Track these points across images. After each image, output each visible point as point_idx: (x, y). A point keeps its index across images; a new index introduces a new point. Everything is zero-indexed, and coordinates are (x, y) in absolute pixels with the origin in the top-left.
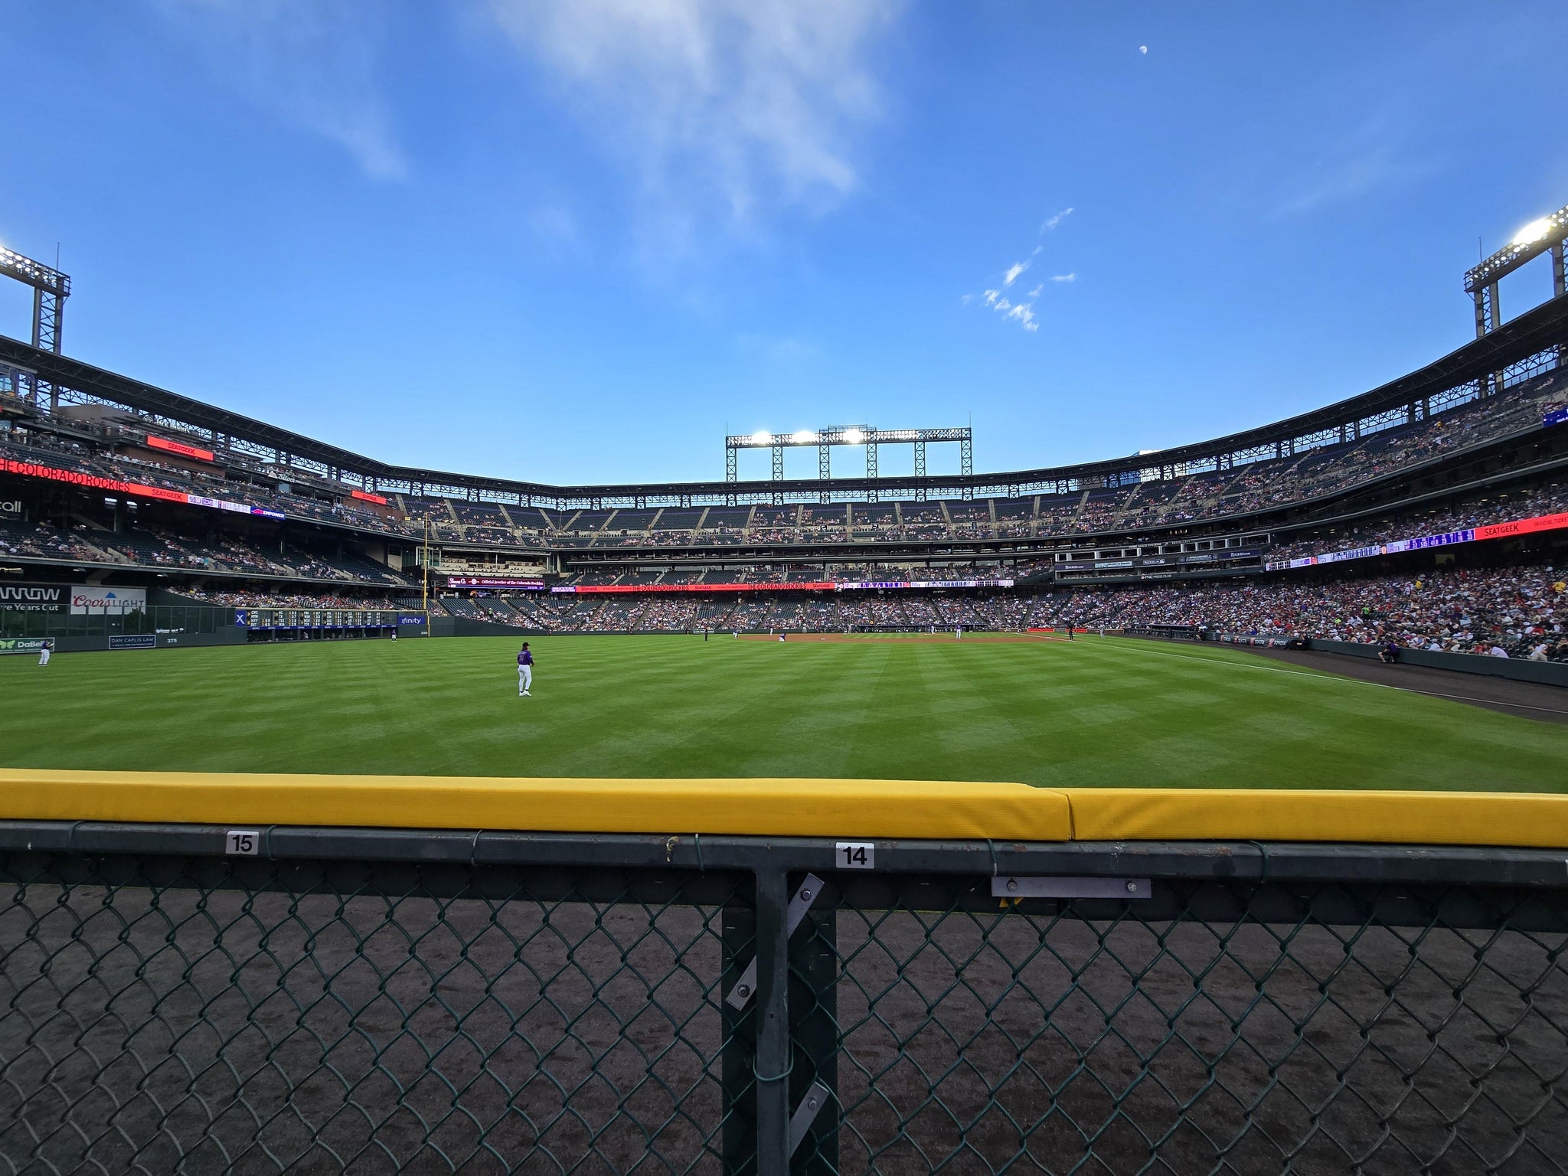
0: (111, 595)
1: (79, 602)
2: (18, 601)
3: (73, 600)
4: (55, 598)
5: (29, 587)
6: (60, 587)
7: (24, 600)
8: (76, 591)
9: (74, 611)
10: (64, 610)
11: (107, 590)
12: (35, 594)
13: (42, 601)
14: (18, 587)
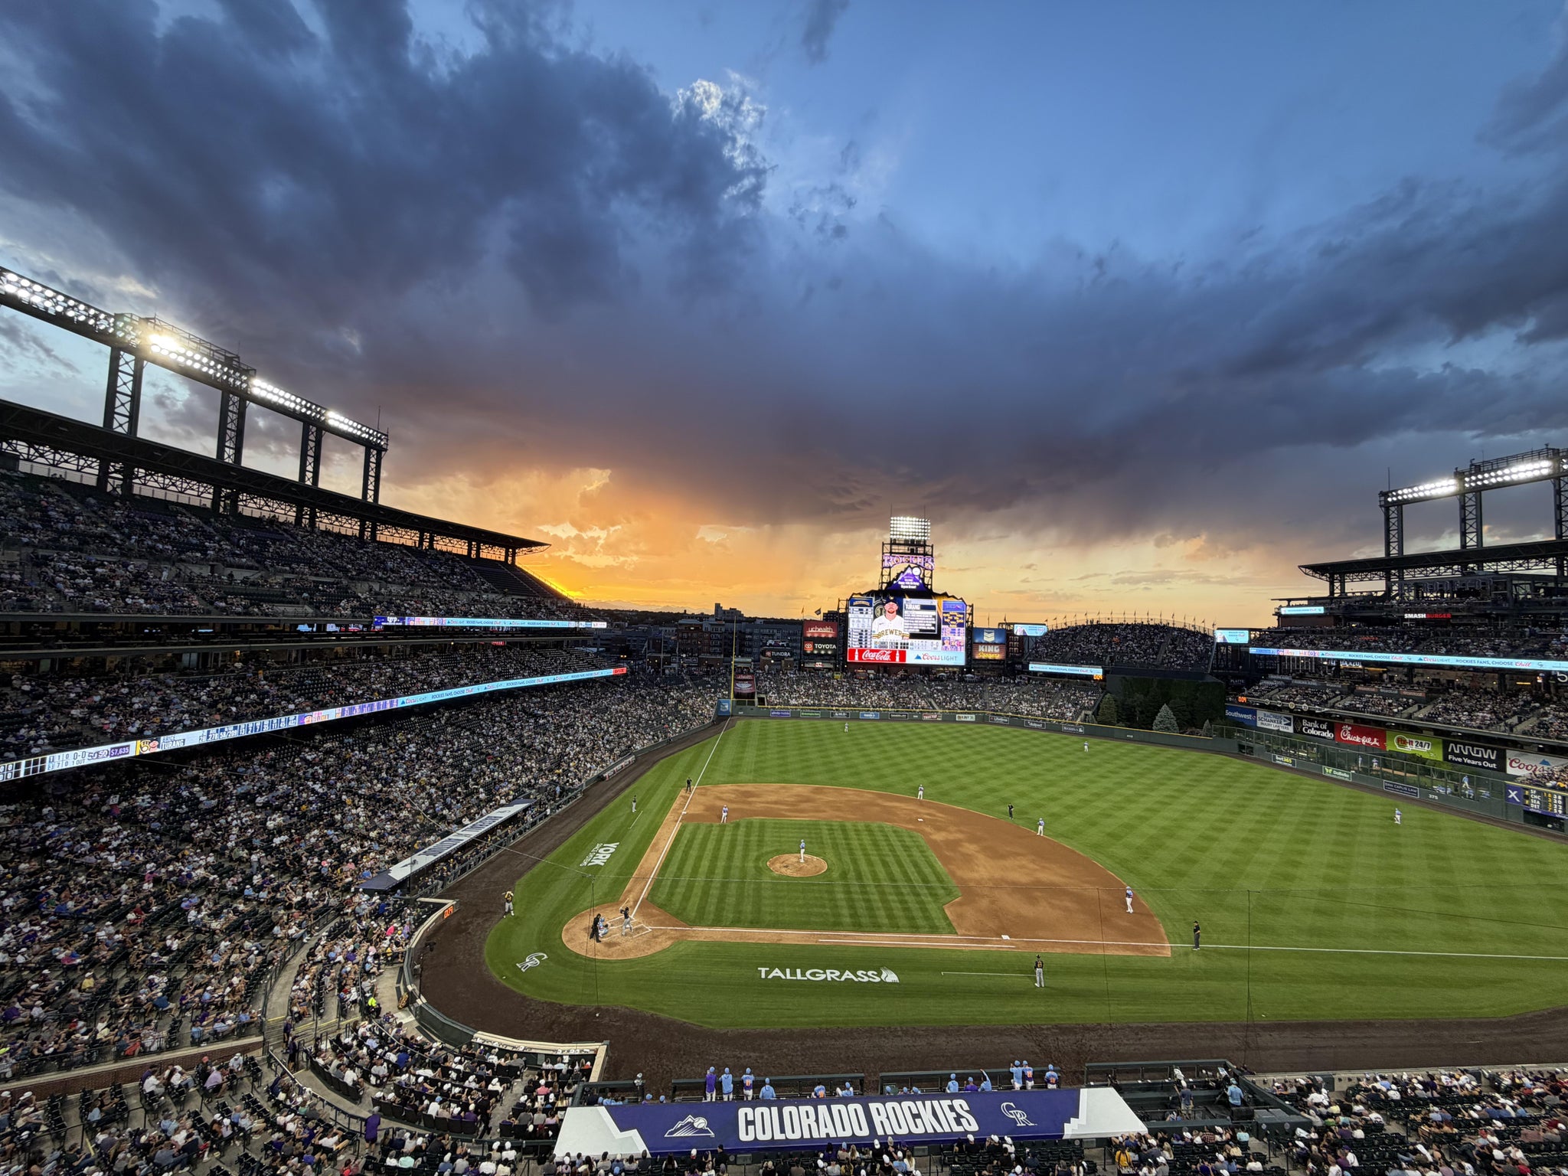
0: (1544, 763)
1: (1514, 764)
2: (1466, 756)
3: (1508, 762)
4: (1493, 758)
5: (1473, 746)
6: (1497, 750)
7: (1470, 757)
8: (1510, 754)
10: (1501, 769)
11: (1542, 758)
12: (1478, 753)
13: (1482, 759)
14: (1465, 745)
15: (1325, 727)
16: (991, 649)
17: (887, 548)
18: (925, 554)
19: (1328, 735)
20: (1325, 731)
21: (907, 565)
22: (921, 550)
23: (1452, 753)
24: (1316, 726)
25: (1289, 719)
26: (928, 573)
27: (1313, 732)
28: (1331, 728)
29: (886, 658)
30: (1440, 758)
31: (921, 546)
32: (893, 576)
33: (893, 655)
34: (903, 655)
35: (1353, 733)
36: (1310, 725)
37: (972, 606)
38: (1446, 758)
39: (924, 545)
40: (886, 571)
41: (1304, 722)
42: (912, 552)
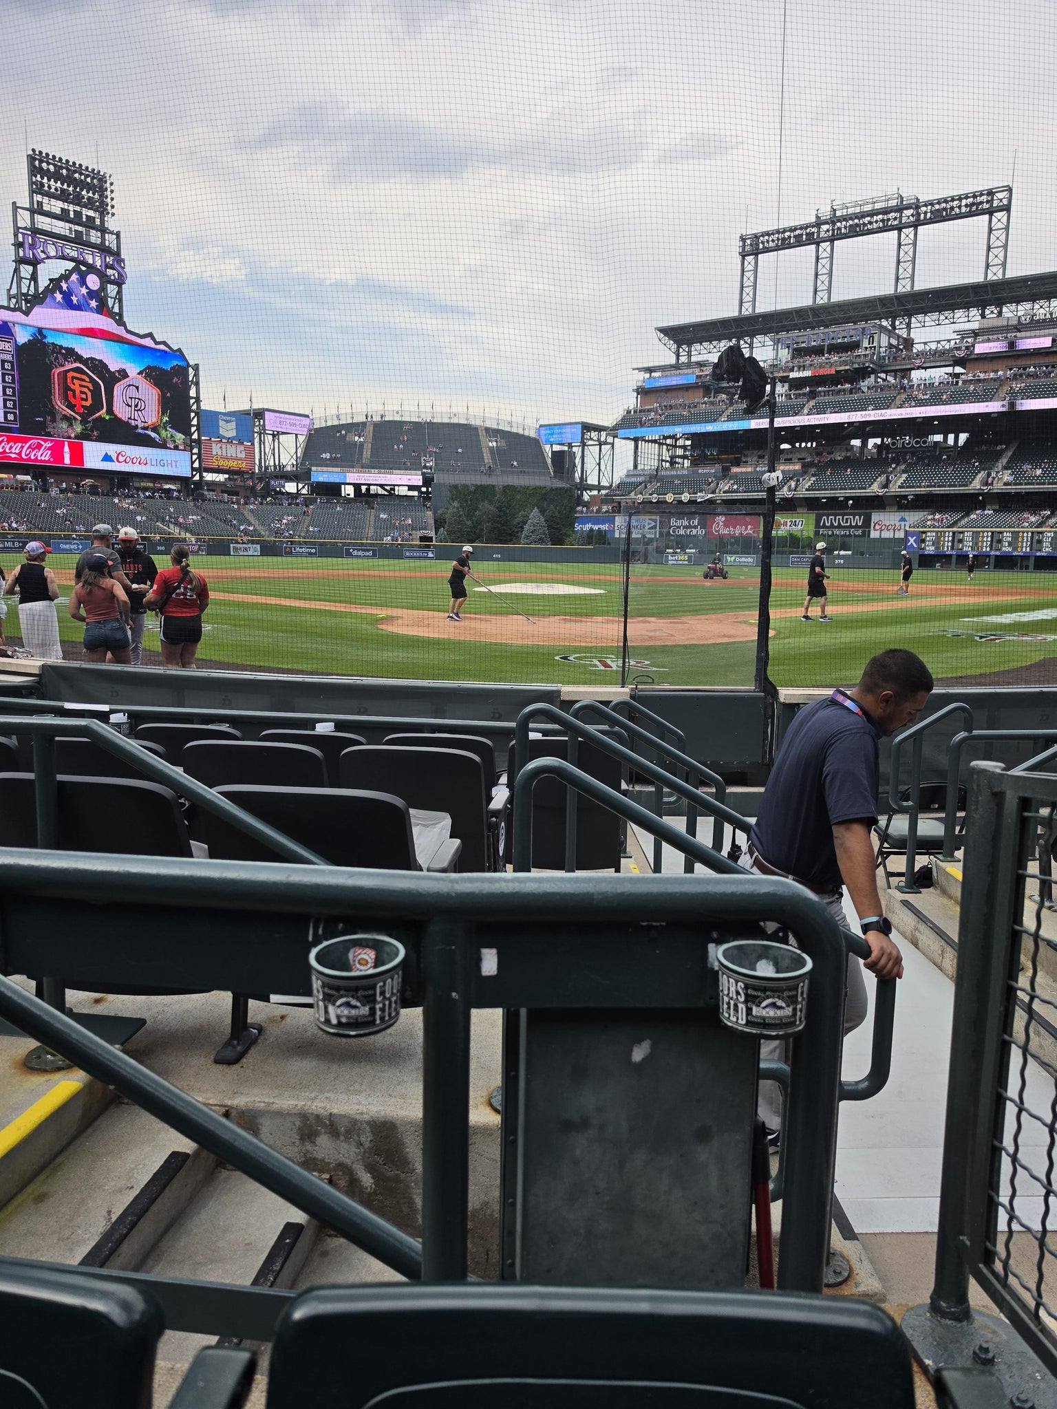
0: (903, 520)
1: (877, 527)
3: (872, 525)
5: (843, 515)
7: (839, 526)
8: (876, 517)
9: (874, 534)
10: (866, 534)
11: (898, 515)
13: (851, 526)
14: (835, 515)
15: (696, 522)
16: (232, 451)
17: (24, 219)
18: (103, 249)
19: (700, 532)
20: (695, 527)
21: (71, 265)
22: (95, 237)
23: (824, 526)
24: (686, 523)
25: (655, 521)
26: (112, 290)
27: (682, 532)
28: (703, 525)
29: (44, 456)
30: (812, 534)
31: (97, 230)
32: (43, 283)
33: (57, 451)
34: (77, 454)
35: (726, 525)
36: (679, 523)
37: (196, 368)
38: (817, 533)
39: (103, 230)
40: (26, 270)
41: (673, 521)
42: (78, 240)
